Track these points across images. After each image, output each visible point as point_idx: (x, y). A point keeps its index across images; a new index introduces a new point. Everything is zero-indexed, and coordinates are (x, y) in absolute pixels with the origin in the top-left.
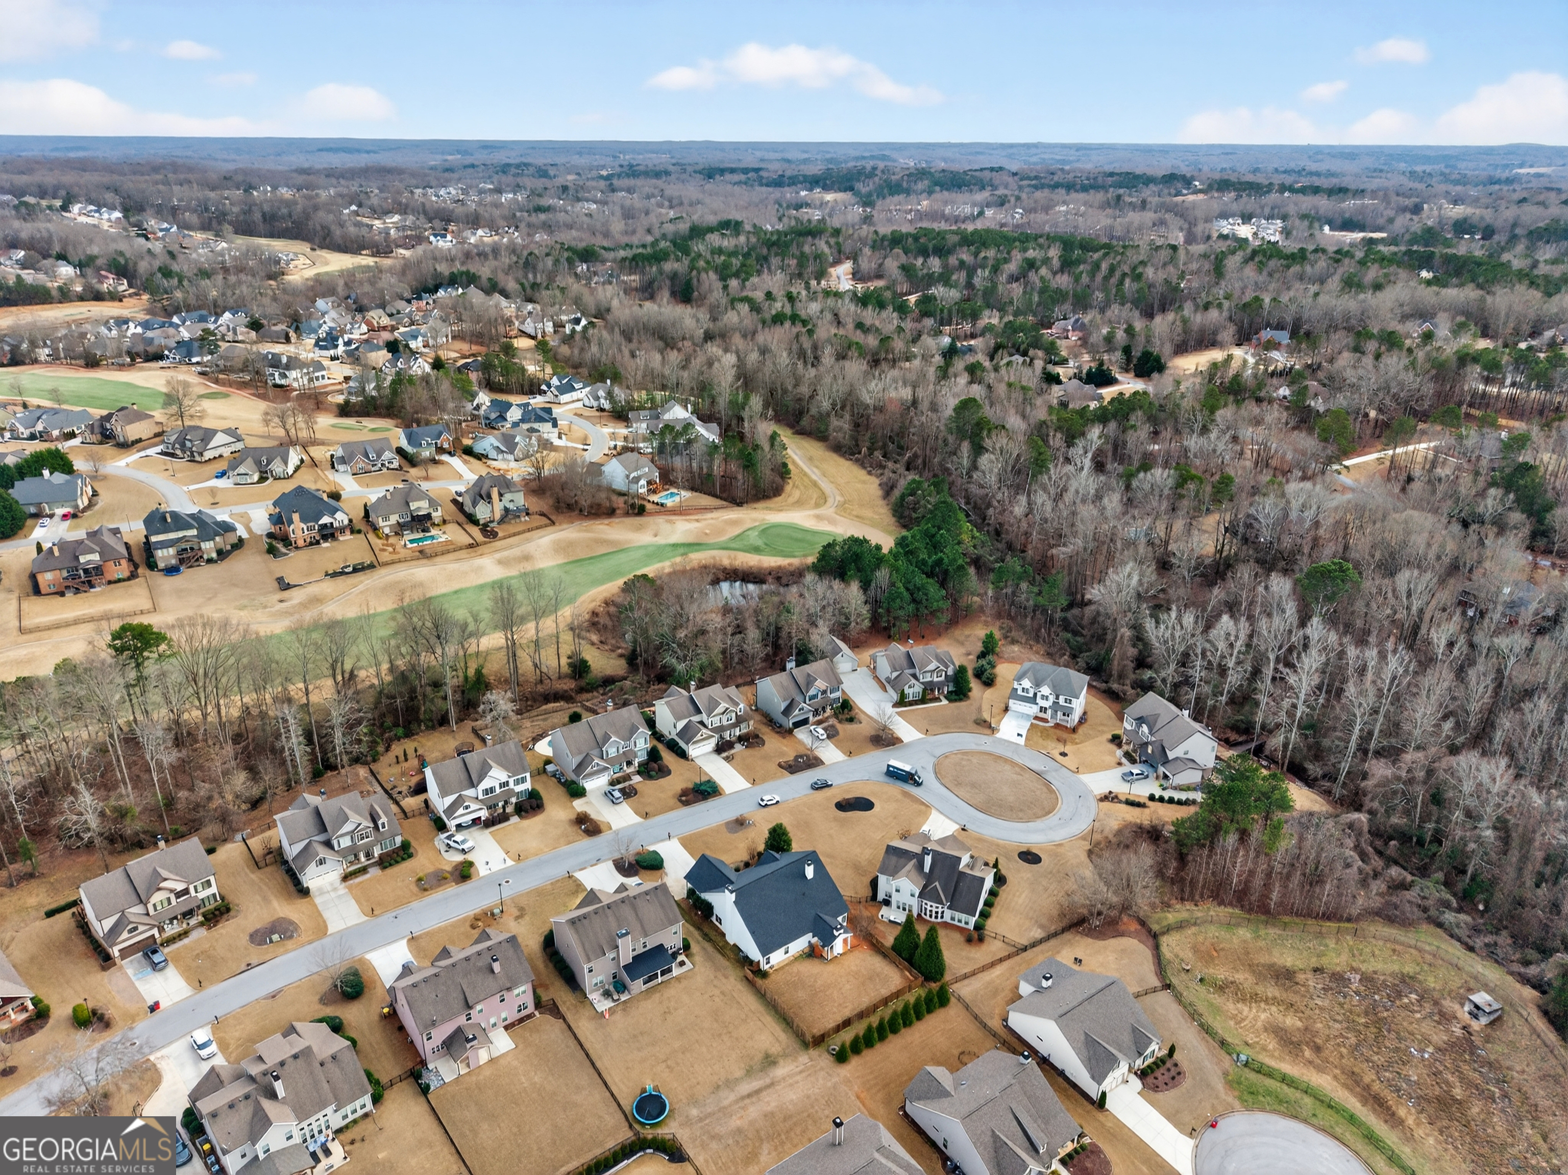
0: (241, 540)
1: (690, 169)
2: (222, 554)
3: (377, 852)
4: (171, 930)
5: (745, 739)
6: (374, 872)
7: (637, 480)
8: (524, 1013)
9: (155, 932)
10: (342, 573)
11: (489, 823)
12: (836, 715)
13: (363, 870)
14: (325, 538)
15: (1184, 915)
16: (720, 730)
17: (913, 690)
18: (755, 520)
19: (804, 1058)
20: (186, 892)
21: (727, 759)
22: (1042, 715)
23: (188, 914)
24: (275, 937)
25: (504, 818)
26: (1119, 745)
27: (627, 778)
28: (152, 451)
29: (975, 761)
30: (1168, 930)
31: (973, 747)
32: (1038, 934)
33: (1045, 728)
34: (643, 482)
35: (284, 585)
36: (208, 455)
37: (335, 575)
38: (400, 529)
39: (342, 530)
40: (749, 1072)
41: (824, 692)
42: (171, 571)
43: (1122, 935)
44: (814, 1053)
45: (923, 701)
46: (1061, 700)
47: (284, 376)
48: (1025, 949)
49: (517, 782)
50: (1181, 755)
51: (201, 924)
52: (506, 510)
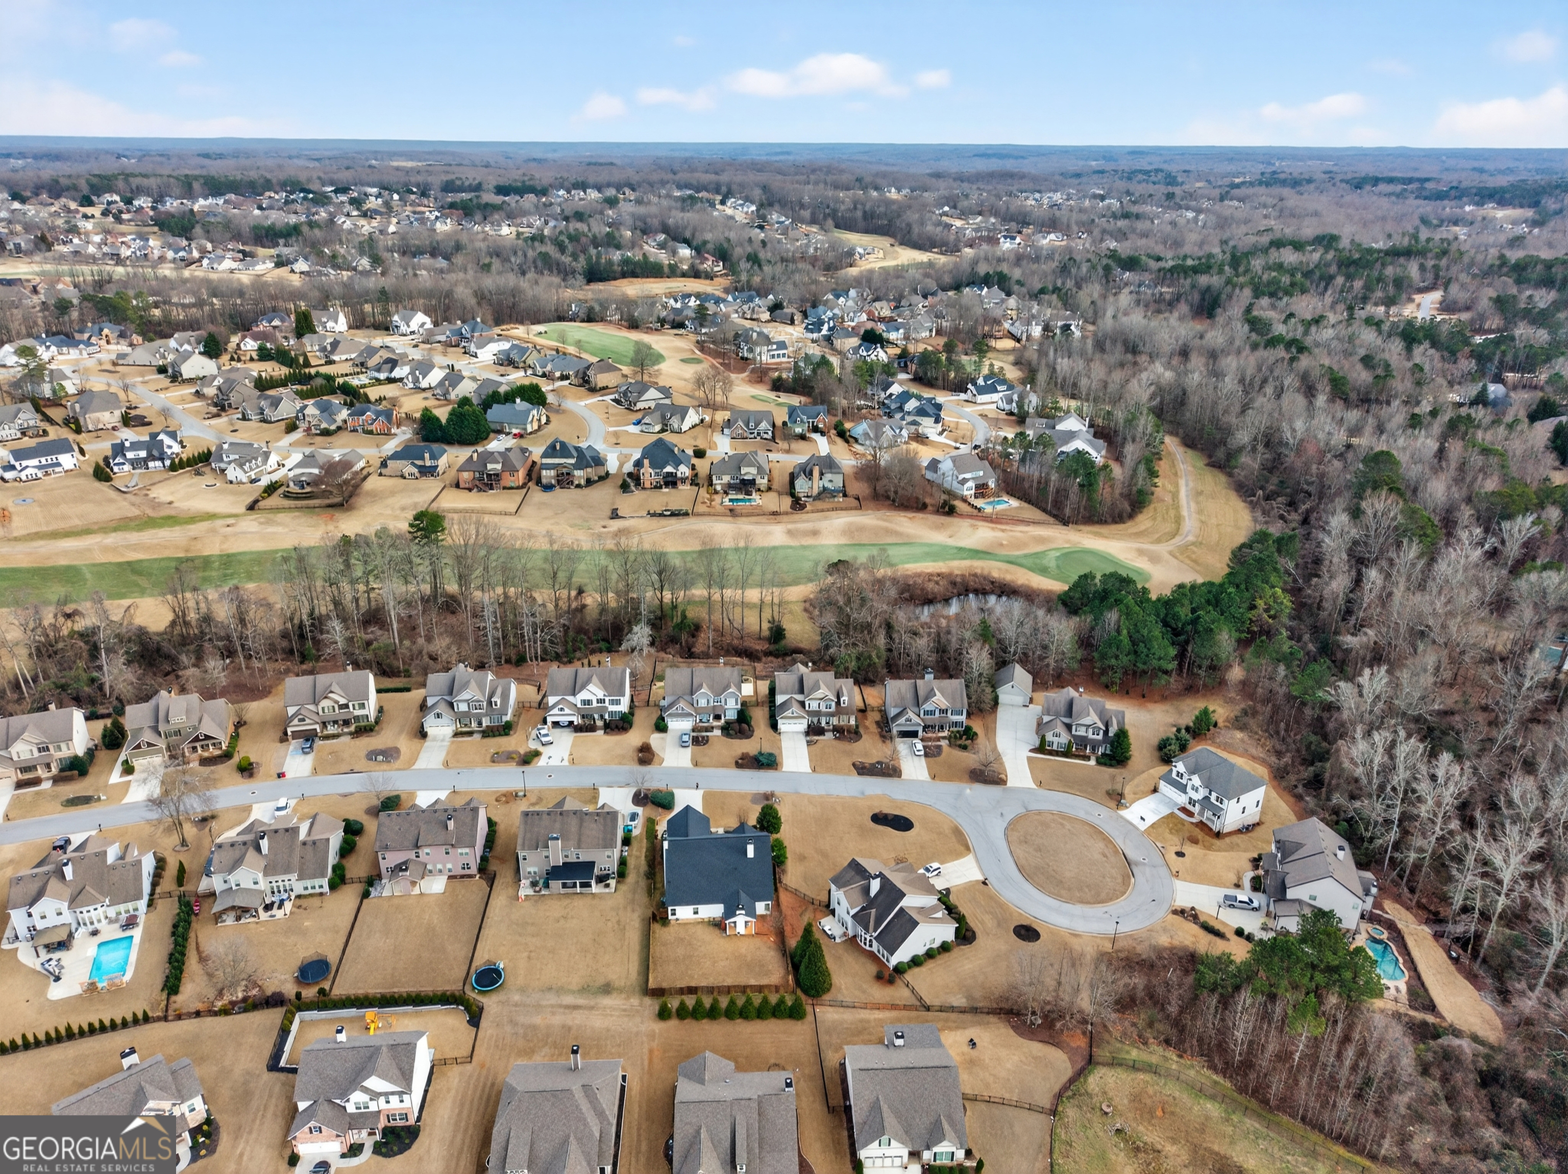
0: (607, 474)
1: (1339, 177)
2: (589, 482)
3: (486, 722)
4: (331, 730)
5: (839, 731)
6: (477, 737)
7: (963, 482)
8: (467, 872)
9: (317, 727)
10: (661, 515)
11: (578, 729)
12: (949, 738)
13: (470, 734)
14: (667, 484)
15: (1154, 1059)
16: (818, 714)
17: (1059, 738)
18: (1068, 541)
19: (635, 1001)
20: (346, 706)
21: (809, 743)
22: (1190, 808)
23: (346, 723)
24: (380, 758)
25: (591, 728)
26: (1256, 867)
27: (711, 729)
28: (608, 398)
29: (1068, 826)
30: (1114, 1063)
31: (1082, 815)
32: (959, 1001)
33: (1182, 822)
34: (971, 484)
35: (615, 515)
36: (640, 405)
37: (654, 515)
38: (729, 488)
39: (683, 480)
40: (584, 990)
41: (943, 711)
42: (548, 488)
43: (1057, 1045)
44: (648, 1001)
45: (1067, 754)
46: (1214, 796)
47: (751, 350)
48: (928, 1009)
49: (612, 702)
50: (1306, 898)
51: (351, 733)
52: (825, 489)
